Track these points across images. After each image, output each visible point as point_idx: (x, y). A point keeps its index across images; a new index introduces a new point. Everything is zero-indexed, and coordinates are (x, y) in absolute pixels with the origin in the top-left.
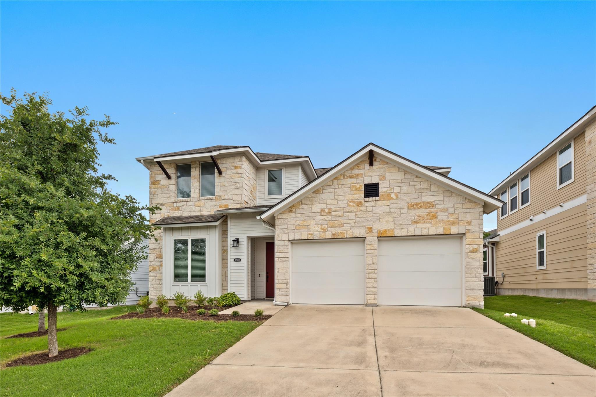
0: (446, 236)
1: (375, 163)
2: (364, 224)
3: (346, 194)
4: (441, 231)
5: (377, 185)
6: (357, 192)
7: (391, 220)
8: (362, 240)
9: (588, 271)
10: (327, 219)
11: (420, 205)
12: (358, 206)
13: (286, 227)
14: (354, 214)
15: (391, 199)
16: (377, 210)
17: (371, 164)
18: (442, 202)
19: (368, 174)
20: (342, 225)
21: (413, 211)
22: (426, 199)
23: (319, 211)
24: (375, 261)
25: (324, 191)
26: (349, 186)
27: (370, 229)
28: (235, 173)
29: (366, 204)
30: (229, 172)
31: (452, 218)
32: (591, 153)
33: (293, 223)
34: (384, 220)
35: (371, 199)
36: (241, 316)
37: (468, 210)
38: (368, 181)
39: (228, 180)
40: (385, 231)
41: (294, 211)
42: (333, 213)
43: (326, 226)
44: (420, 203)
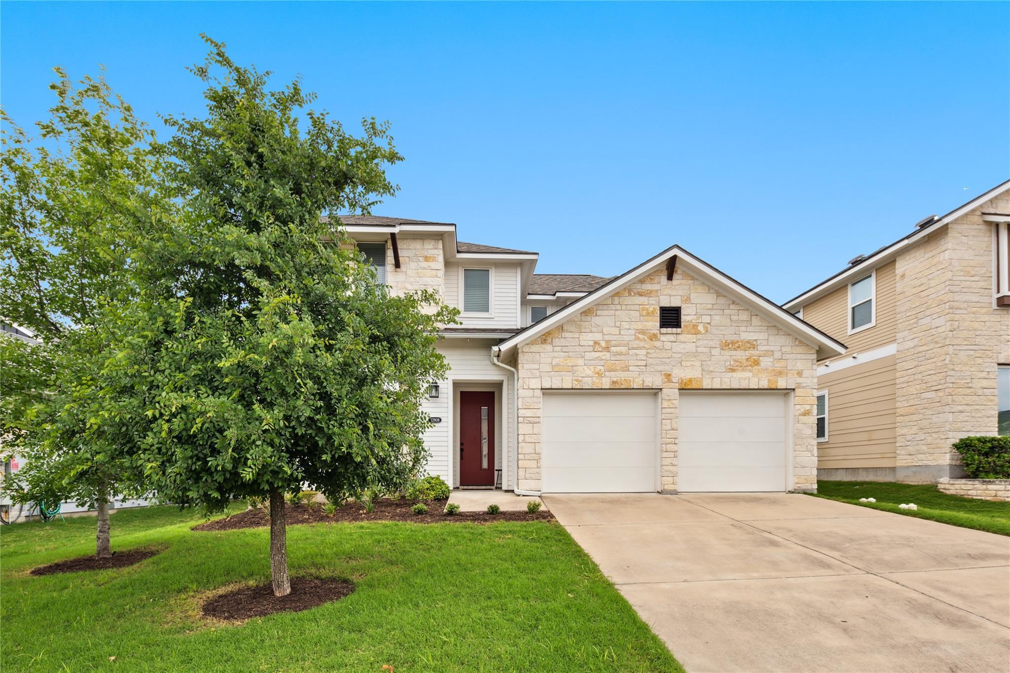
0: (771, 391)
1: (675, 276)
2: (659, 368)
3: (633, 320)
4: (764, 384)
5: (677, 310)
6: (649, 318)
7: (698, 364)
8: (655, 392)
9: (897, 444)
10: (603, 358)
11: (737, 345)
12: (651, 340)
13: (537, 366)
14: (644, 352)
15: (698, 333)
16: (678, 347)
17: (670, 278)
18: (765, 342)
19: (665, 292)
20: (626, 369)
21: (728, 353)
22: (745, 336)
23: (591, 343)
24: (674, 426)
25: (599, 313)
26: (637, 307)
27: (668, 376)
28: (425, 268)
29: (663, 338)
30: (413, 265)
31: (779, 365)
32: (905, 290)
33: (549, 360)
34: (688, 364)
35: (669, 330)
36: (504, 513)
37: (799, 356)
38: (666, 303)
39: (412, 280)
40: (690, 380)
41: (549, 340)
42: (613, 349)
43: (602, 368)
44: (738, 342)
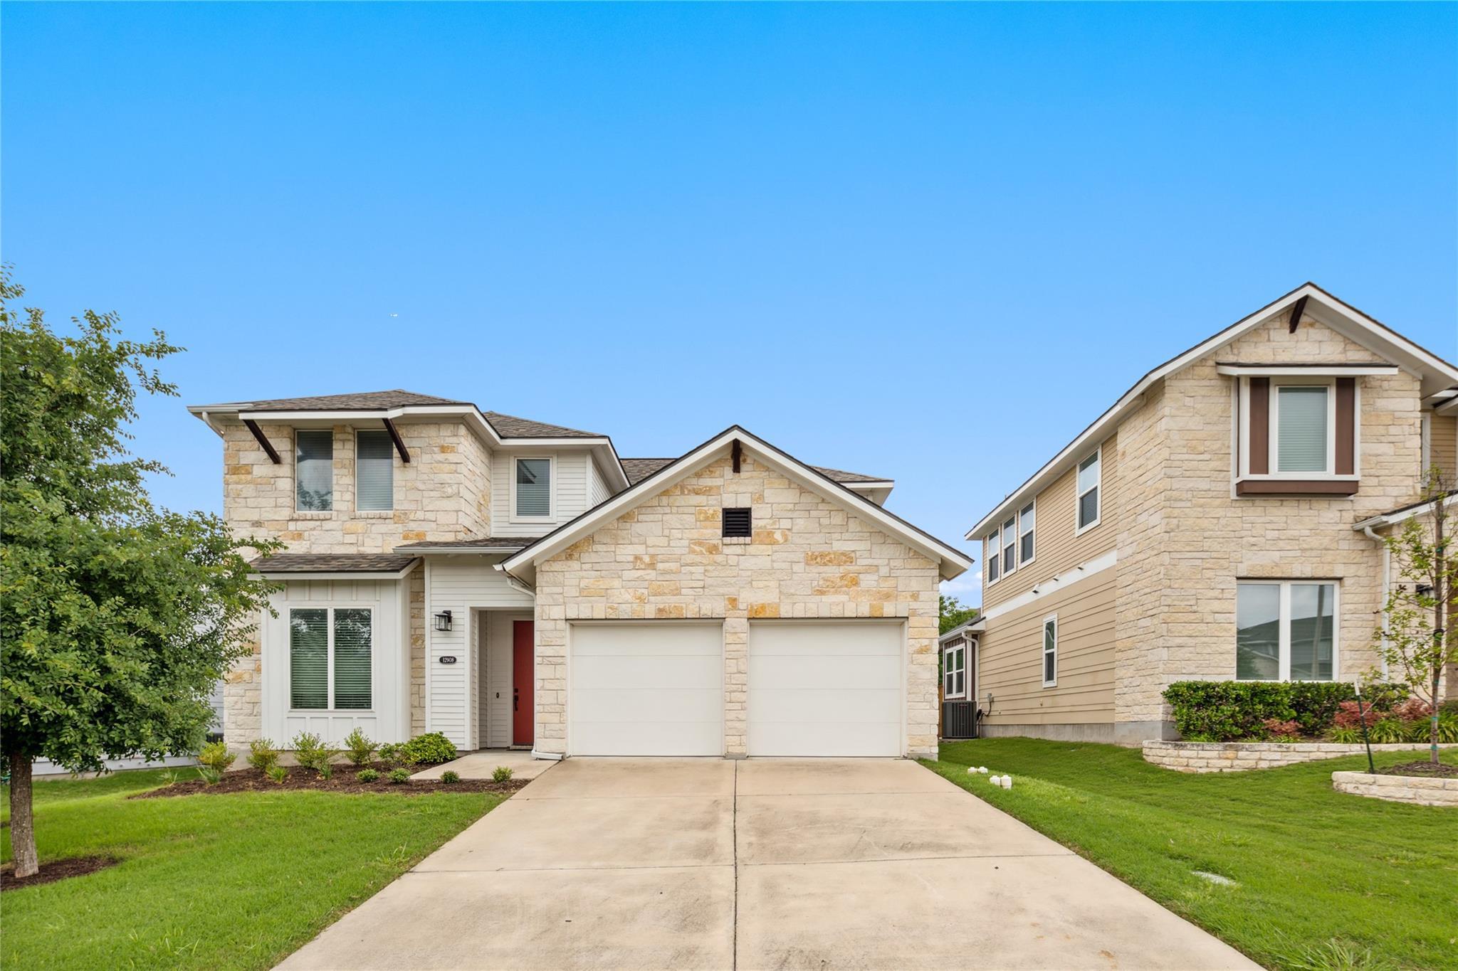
0: (875, 621)
1: (744, 467)
2: (721, 590)
3: (687, 526)
4: (865, 611)
5: (747, 513)
6: (708, 523)
7: (773, 584)
8: (717, 623)
9: (1117, 691)
10: (647, 578)
11: (828, 558)
12: (711, 553)
13: (559, 590)
14: (701, 569)
15: (774, 543)
16: (747, 563)
17: (737, 469)
18: (867, 554)
19: (731, 489)
20: (677, 592)
21: (815, 569)
22: (839, 546)
23: (631, 559)
24: (742, 667)
25: (641, 517)
26: (692, 510)
27: (733, 601)
28: (440, 462)
29: (727, 550)
30: (426, 458)
31: (886, 585)
32: (1126, 474)
33: (575, 582)
34: (761, 584)
35: (735, 540)
36: (461, 782)
37: (914, 572)
38: (731, 504)
39: (425, 477)
40: (763, 607)
41: (576, 555)
42: (660, 566)
43: (645, 591)
44: (829, 553)
